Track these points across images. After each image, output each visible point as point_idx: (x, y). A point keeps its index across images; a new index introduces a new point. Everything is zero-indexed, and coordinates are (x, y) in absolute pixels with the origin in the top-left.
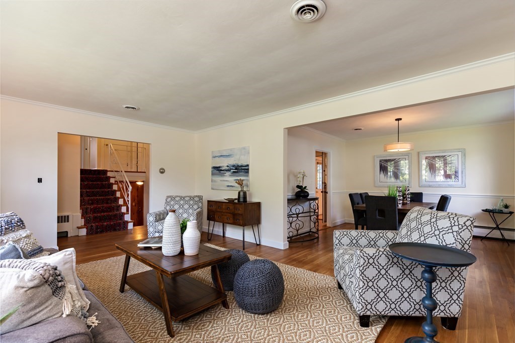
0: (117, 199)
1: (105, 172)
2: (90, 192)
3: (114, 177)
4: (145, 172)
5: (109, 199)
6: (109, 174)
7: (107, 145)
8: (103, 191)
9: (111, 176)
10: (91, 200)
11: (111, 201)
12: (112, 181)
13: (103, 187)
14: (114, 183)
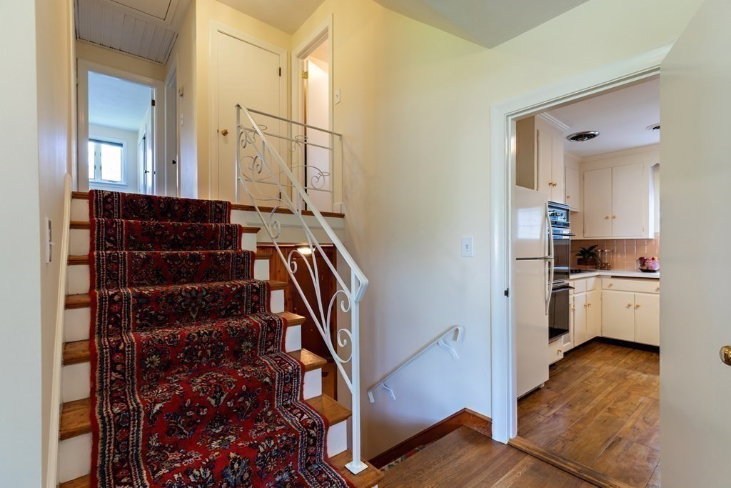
0: (276, 329)
1: (222, 209)
2: (156, 298)
3: (255, 230)
4: (342, 216)
5: (243, 335)
6: (236, 218)
7: (225, 133)
8: (215, 294)
9: (244, 225)
10: (159, 348)
11: (255, 341)
12: (249, 243)
13: (213, 269)
14: (255, 250)
